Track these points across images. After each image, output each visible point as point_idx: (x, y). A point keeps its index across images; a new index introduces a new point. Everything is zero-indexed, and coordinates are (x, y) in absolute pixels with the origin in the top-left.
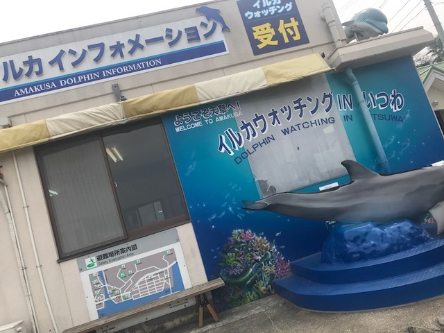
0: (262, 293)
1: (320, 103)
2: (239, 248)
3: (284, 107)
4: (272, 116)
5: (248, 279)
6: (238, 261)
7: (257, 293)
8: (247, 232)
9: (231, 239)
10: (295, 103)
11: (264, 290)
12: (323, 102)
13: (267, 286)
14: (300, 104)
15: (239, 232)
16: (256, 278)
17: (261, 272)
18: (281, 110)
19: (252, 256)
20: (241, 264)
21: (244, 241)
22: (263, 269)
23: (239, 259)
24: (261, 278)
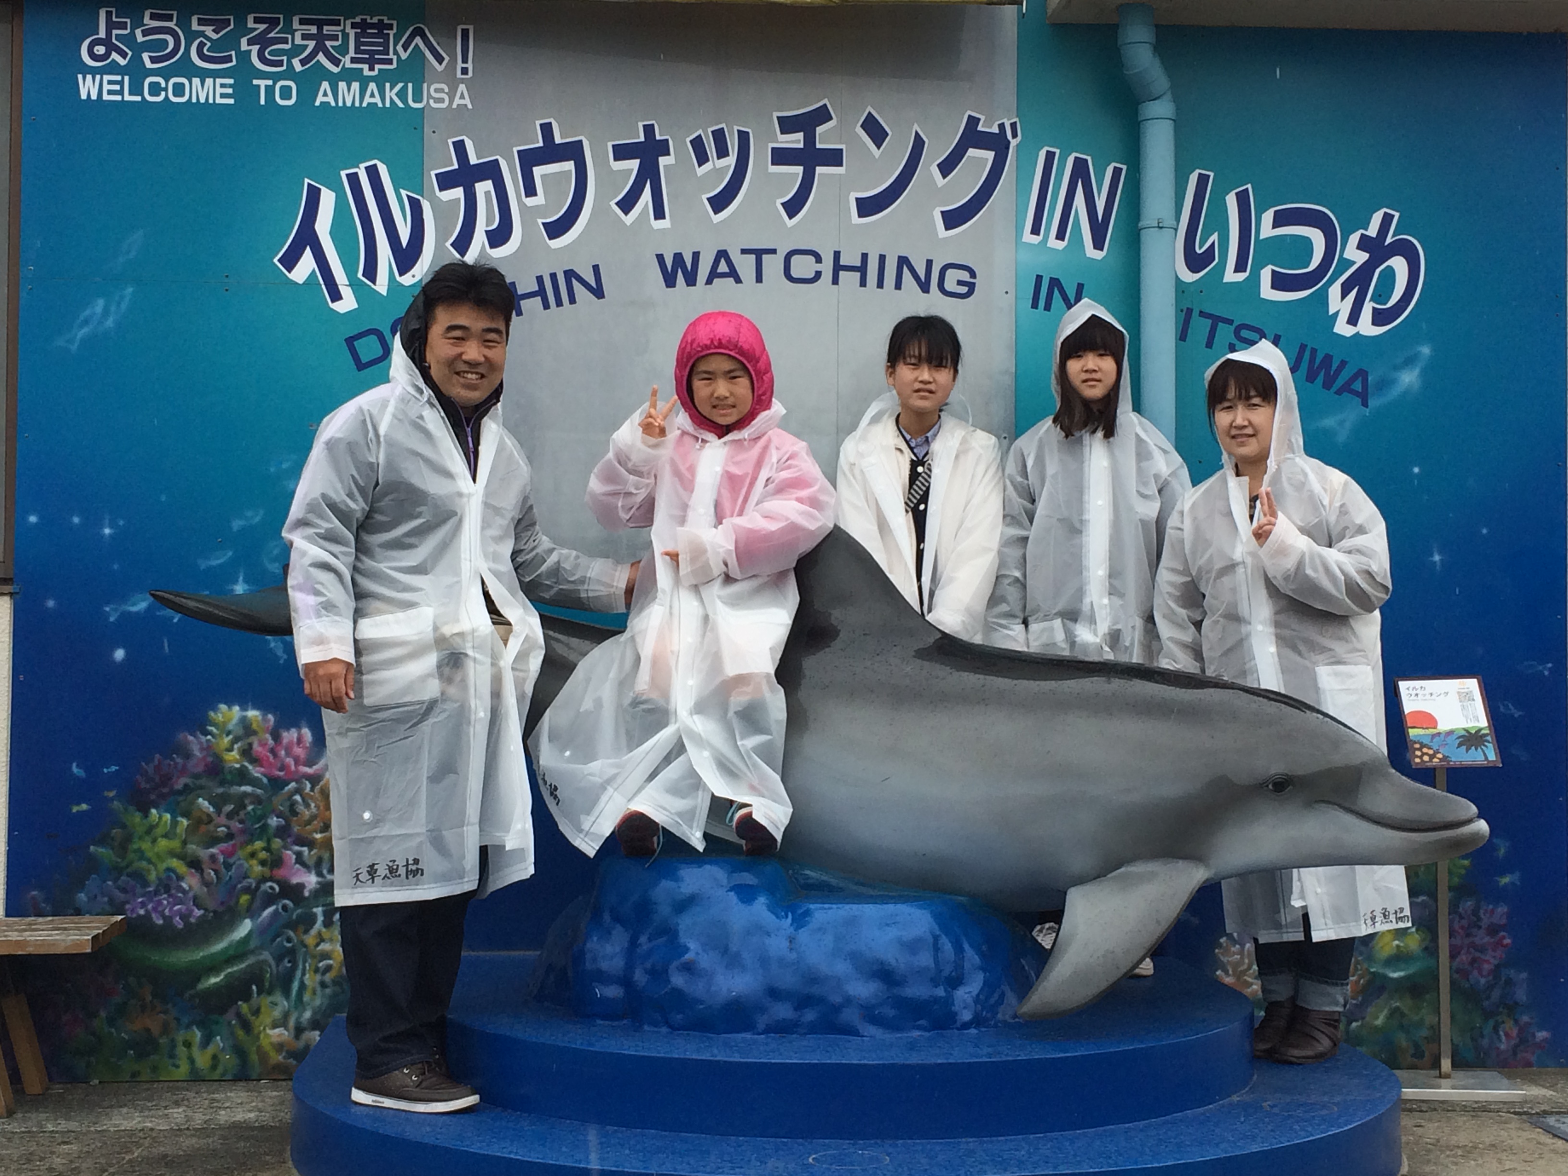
0: (263, 1056)
1: (929, 167)
2: (218, 802)
3: (719, 137)
4: (633, 165)
5: (212, 968)
6: (195, 864)
7: (240, 1052)
8: (290, 735)
9: (195, 743)
10: (787, 125)
11: (279, 1047)
12: (946, 168)
13: (299, 1030)
14: (810, 139)
15: (245, 723)
16: (254, 976)
17: (292, 953)
18: (698, 144)
19: (276, 862)
20: (206, 884)
21: (256, 772)
22: (310, 939)
23: (204, 854)
24: (284, 982)
